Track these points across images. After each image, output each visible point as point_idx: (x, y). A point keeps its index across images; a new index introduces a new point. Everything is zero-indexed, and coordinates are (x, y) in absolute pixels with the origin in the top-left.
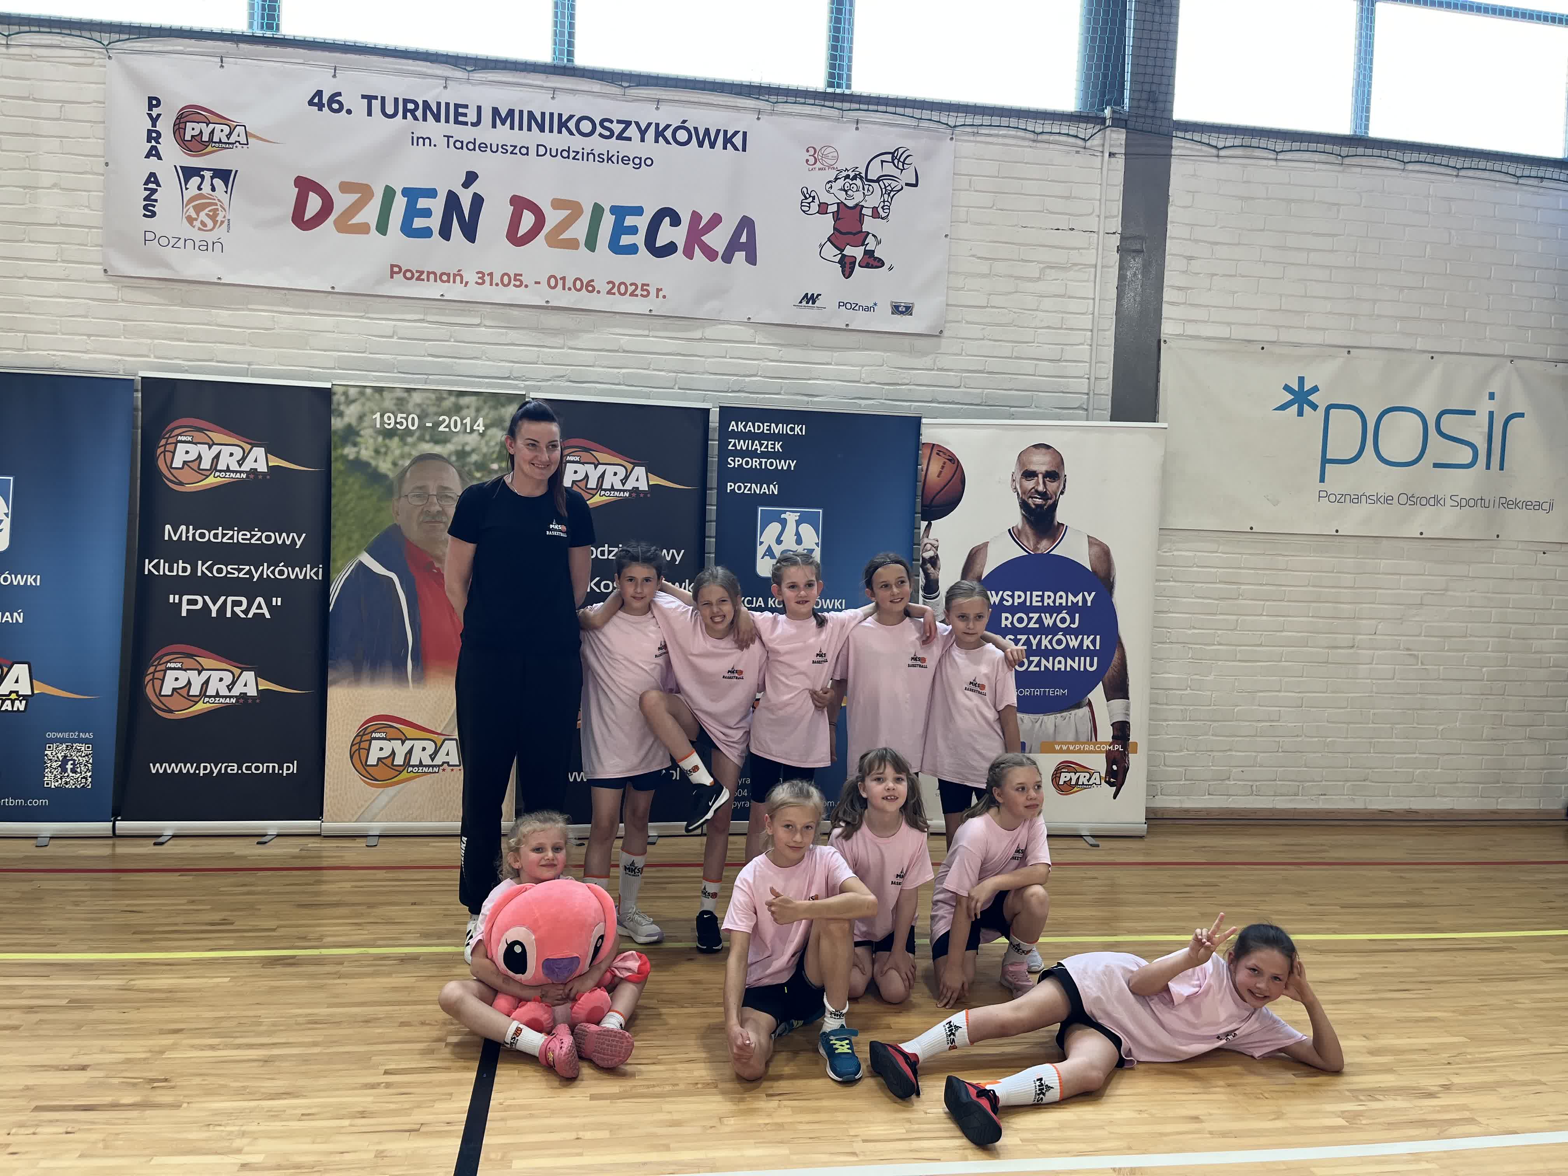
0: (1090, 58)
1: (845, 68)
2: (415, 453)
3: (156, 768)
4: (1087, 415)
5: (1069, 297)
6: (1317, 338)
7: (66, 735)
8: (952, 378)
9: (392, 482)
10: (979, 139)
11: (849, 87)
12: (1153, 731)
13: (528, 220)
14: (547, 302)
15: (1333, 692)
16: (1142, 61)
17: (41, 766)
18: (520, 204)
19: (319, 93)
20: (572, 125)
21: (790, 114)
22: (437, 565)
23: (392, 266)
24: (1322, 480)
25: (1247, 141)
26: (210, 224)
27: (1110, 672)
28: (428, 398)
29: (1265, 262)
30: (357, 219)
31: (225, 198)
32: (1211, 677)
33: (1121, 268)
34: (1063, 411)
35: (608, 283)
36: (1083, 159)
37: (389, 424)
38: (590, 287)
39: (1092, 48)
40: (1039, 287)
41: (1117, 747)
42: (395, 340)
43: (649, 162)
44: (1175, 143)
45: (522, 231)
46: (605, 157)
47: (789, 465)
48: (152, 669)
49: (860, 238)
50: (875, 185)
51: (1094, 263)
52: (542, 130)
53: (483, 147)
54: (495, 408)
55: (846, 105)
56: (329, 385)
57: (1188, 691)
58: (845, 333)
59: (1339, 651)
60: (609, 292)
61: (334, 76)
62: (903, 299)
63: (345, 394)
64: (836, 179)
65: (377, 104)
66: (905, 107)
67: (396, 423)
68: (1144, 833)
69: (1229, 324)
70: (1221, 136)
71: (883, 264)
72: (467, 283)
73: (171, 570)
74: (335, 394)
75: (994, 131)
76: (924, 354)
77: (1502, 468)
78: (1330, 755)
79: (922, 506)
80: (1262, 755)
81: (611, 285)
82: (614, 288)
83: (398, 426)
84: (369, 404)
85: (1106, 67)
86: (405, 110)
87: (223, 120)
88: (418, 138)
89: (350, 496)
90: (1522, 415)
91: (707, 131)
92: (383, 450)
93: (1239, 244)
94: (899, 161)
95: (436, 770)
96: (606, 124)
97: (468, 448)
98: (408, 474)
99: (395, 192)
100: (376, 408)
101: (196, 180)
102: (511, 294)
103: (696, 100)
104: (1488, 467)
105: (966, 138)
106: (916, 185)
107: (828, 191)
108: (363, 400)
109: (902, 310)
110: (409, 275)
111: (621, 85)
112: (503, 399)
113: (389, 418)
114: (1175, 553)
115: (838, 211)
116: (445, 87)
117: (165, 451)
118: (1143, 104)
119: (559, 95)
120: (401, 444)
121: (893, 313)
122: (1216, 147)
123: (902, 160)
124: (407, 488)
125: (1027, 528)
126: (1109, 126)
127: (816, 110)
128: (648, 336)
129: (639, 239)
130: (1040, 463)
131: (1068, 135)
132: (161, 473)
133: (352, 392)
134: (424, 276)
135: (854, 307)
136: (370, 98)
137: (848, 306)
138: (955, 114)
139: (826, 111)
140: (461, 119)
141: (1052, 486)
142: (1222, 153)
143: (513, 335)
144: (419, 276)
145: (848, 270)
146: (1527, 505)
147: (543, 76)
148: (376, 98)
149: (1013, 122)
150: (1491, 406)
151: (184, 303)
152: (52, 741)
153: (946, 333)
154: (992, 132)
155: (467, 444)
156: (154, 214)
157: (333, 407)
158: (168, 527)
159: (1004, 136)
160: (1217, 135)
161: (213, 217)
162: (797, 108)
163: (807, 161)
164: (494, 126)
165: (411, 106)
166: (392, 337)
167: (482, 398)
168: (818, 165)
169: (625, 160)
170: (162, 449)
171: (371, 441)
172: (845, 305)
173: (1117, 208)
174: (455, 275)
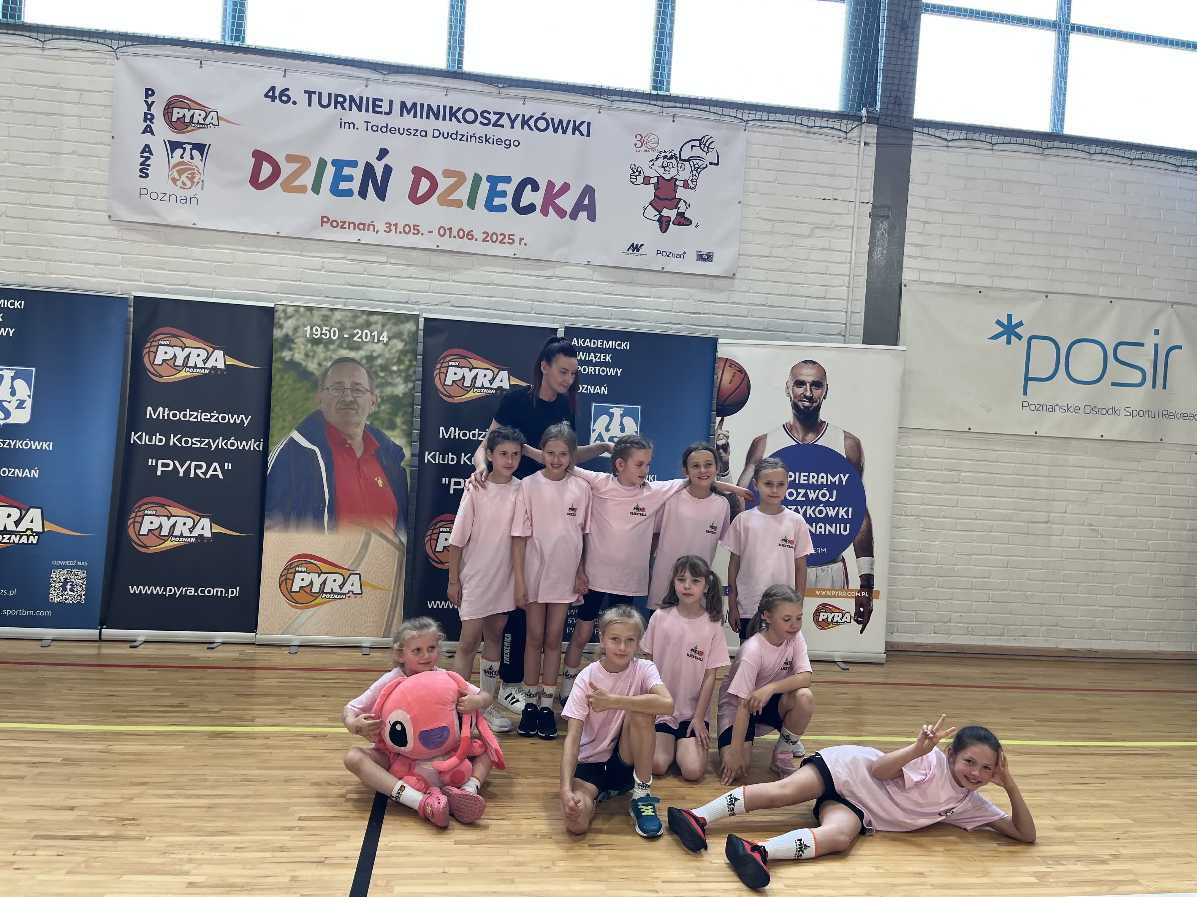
0: (852, 71)
1: (666, 76)
2: (335, 357)
3: (134, 590)
4: (845, 340)
5: (833, 250)
6: (1022, 285)
7: (67, 563)
8: (742, 310)
9: (317, 379)
10: (766, 130)
11: (668, 90)
12: (891, 583)
13: (425, 185)
14: (438, 246)
15: (1031, 557)
16: (890, 74)
17: (47, 586)
18: (419, 173)
19: (273, 89)
20: (459, 115)
21: (624, 109)
22: (349, 441)
23: (323, 217)
24: (1025, 393)
25: (970, 135)
26: (189, 184)
27: (860, 536)
28: (347, 316)
29: (983, 227)
30: (297, 183)
31: (200, 165)
32: (937, 543)
33: (872, 229)
34: (826, 336)
35: (484, 233)
36: (844, 147)
37: (317, 335)
38: (470, 235)
39: (853, 64)
40: (809, 242)
41: (863, 594)
42: (323, 272)
43: (516, 143)
44: (915, 136)
45: (420, 193)
46: (484, 139)
47: (617, 372)
48: (133, 515)
49: (675, 203)
50: (687, 163)
51: (851, 224)
52: (437, 118)
53: (393, 130)
54: (396, 324)
55: (666, 104)
56: (272, 305)
57: (919, 553)
58: (662, 274)
59: (1037, 525)
60: (484, 240)
61: (285, 76)
62: (706, 249)
63: (284, 311)
64: (657, 158)
65: (315, 98)
66: (710, 106)
67: (322, 334)
68: (884, 661)
69: (955, 273)
70: (950, 131)
71: (691, 223)
72: (378, 231)
73: (150, 441)
74: (277, 311)
75: (777, 125)
76: (721, 291)
77: (1164, 387)
78: (1029, 605)
79: (717, 405)
80: (975, 603)
81: (486, 235)
82: (488, 237)
83: (323, 336)
84: (303, 320)
85: (863, 78)
86: (336, 102)
87: (201, 107)
88: (345, 123)
89: (286, 388)
90: (1180, 347)
91: (561, 121)
92: (311, 354)
93: (963, 213)
94: (705, 146)
95: (343, 596)
96: (485, 115)
97: (375, 354)
98: (329, 373)
99: (326, 163)
100: (307, 323)
101: (179, 151)
102: (410, 240)
103: (554, 98)
104: (1154, 387)
105: (755, 129)
106: (717, 164)
107: (651, 168)
108: (297, 316)
109: (705, 257)
110: (335, 224)
111: (497, 86)
112: (402, 318)
113: (317, 330)
114: (911, 447)
115: (658, 183)
116: (367, 86)
117: (149, 352)
118: (890, 106)
119: (451, 94)
120: (325, 350)
121: (697, 260)
122: (946, 140)
123: (707, 145)
124: (328, 383)
125: (797, 424)
126: (864, 123)
127: (643, 107)
128: (512, 273)
129: (508, 201)
130: (808, 375)
131: (833, 128)
132: (145, 368)
133: (290, 310)
134: (346, 225)
135: (669, 255)
136: (310, 93)
137: (664, 254)
138: (748, 112)
139: (650, 108)
140: (377, 109)
141: (817, 393)
142: (951, 144)
143: (412, 271)
144: (343, 225)
145: (664, 227)
146: (1184, 416)
147: (439, 79)
148: (315, 93)
149: (792, 118)
150: (1156, 339)
151: (168, 242)
152: (56, 567)
153: (737, 276)
154: (776, 125)
155: (374, 351)
156: (147, 175)
157: (275, 321)
158: (149, 408)
159: (785, 129)
160: (947, 131)
161: (191, 179)
162: (629, 105)
163: (636, 144)
164: (402, 115)
165: (340, 99)
166: (320, 270)
167: (387, 317)
168: (644, 148)
169: (499, 142)
170: (147, 350)
171: (302, 347)
172: (662, 253)
173: (870, 184)
174: (369, 225)
